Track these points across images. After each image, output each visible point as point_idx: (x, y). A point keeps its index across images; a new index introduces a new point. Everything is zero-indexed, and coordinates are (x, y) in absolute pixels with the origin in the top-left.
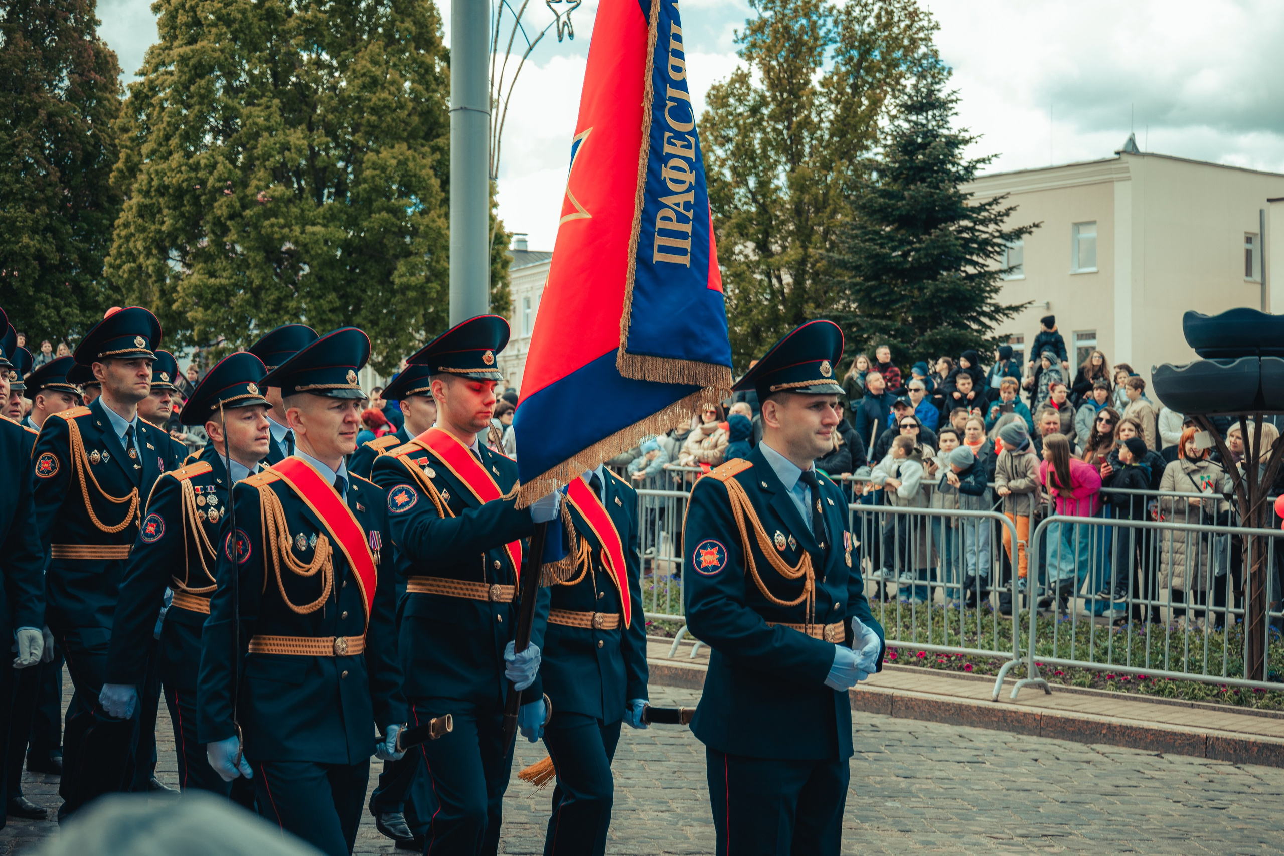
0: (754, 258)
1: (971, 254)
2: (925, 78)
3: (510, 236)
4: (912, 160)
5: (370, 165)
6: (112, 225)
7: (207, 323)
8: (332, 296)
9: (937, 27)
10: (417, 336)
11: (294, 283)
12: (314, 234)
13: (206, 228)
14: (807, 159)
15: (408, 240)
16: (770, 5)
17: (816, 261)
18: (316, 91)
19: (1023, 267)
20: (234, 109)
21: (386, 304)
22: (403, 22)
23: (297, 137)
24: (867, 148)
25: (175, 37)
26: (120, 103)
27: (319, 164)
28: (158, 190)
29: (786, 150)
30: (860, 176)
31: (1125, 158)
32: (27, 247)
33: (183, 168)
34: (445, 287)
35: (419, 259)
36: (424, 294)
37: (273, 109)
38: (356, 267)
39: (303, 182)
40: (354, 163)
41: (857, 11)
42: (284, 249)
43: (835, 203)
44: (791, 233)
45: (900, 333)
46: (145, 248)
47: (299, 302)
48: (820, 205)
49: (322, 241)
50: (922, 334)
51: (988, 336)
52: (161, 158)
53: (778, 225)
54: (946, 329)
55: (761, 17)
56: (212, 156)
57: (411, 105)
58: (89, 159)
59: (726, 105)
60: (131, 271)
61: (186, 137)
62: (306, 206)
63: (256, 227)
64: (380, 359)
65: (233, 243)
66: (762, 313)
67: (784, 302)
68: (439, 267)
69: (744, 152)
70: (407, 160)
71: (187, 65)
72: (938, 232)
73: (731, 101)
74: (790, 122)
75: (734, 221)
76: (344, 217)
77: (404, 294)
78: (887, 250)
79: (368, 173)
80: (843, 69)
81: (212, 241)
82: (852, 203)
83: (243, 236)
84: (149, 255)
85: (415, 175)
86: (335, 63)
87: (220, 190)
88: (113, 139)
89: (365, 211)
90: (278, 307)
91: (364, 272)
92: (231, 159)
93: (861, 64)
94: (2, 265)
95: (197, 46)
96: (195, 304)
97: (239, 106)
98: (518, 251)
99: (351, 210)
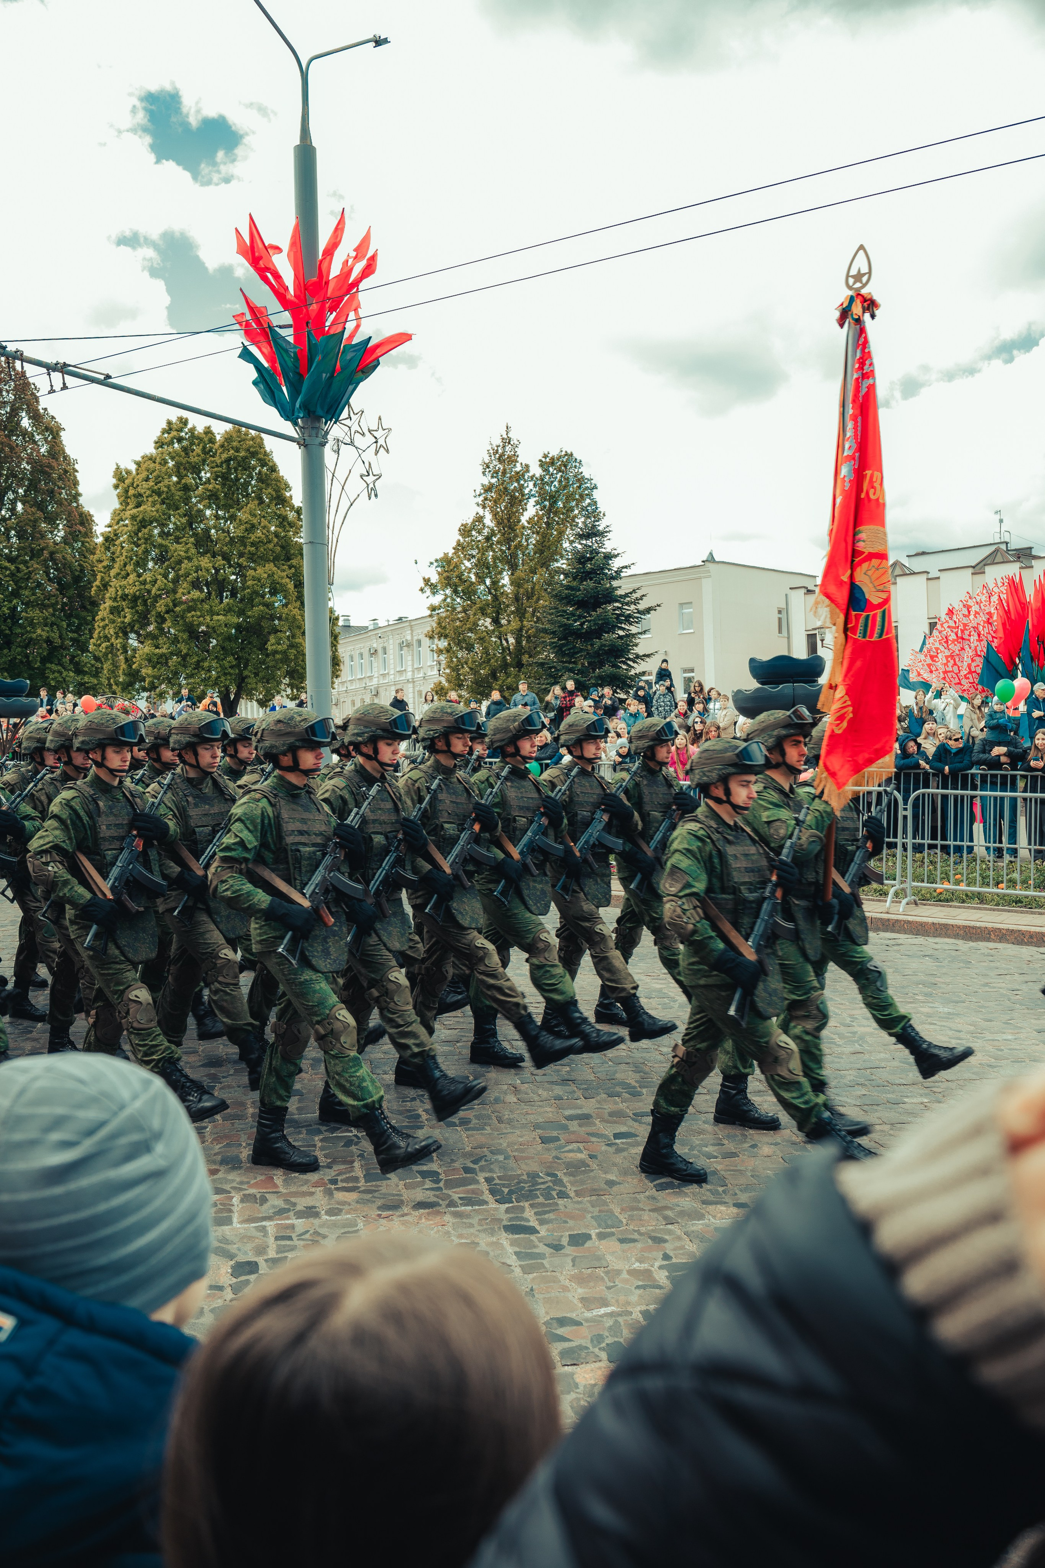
0: (491, 628)
1: (622, 623)
2: (590, 518)
3: (339, 618)
4: (584, 567)
5: (251, 577)
6: (91, 619)
7: (155, 677)
8: (231, 659)
9: (595, 487)
10: (284, 681)
11: (208, 651)
12: (218, 620)
13: (152, 619)
14: (521, 567)
15: (276, 622)
16: (495, 475)
17: (529, 629)
18: (216, 534)
19: (652, 631)
20: (166, 546)
21: (264, 663)
22: (266, 489)
23: (205, 562)
24: (557, 561)
25: (128, 504)
26: (96, 544)
27: (220, 578)
28: (121, 597)
29: (508, 562)
30: (553, 577)
31: (708, 564)
32: (41, 635)
33: (137, 583)
35: (283, 634)
36: (288, 656)
37: (190, 545)
38: (245, 640)
39: (211, 589)
40: (240, 576)
41: (547, 478)
42: (200, 630)
43: (539, 594)
44: (513, 612)
45: (581, 672)
46: (115, 633)
47: (210, 663)
48: (530, 596)
49: (223, 625)
50: (594, 673)
51: (632, 672)
52: (123, 578)
53: (505, 608)
54: (607, 669)
55: (489, 482)
56: (154, 575)
57: (275, 540)
58: (77, 579)
59: (469, 535)
60: (107, 648)
61: (137, 564)
62: (213, 604)
63: (183, 617)
64: (261, 697)
65: (169, 628)
66: (496, 661)
67: (510, 654)
68: (296, 639)
69: (482, 565)
70: (274, 573)
71: (136, 520)
72: (601, 610)
73: (474, 533)
74: (510, 546)
75: (477, 605)
76: (236, 610)
77: (274, 656)
78: (571, 622)
79: (249, 583)
80: (540, 513)
81: (157, 627)
82: (549, 593)
83: (174, 625)
84: (117, 637)
85: (279, 583)
87: (160, 596)
88: (92, 567)
89: (250, 606)
90: (198, 666)
91: (250, 643)
92: (165, 576)
93: (551, 510)
94: (26, 646)
95: (141, 508)
96: (147, 665)
97: (169, 544)
98: (345, 626)
99: (241, 605)
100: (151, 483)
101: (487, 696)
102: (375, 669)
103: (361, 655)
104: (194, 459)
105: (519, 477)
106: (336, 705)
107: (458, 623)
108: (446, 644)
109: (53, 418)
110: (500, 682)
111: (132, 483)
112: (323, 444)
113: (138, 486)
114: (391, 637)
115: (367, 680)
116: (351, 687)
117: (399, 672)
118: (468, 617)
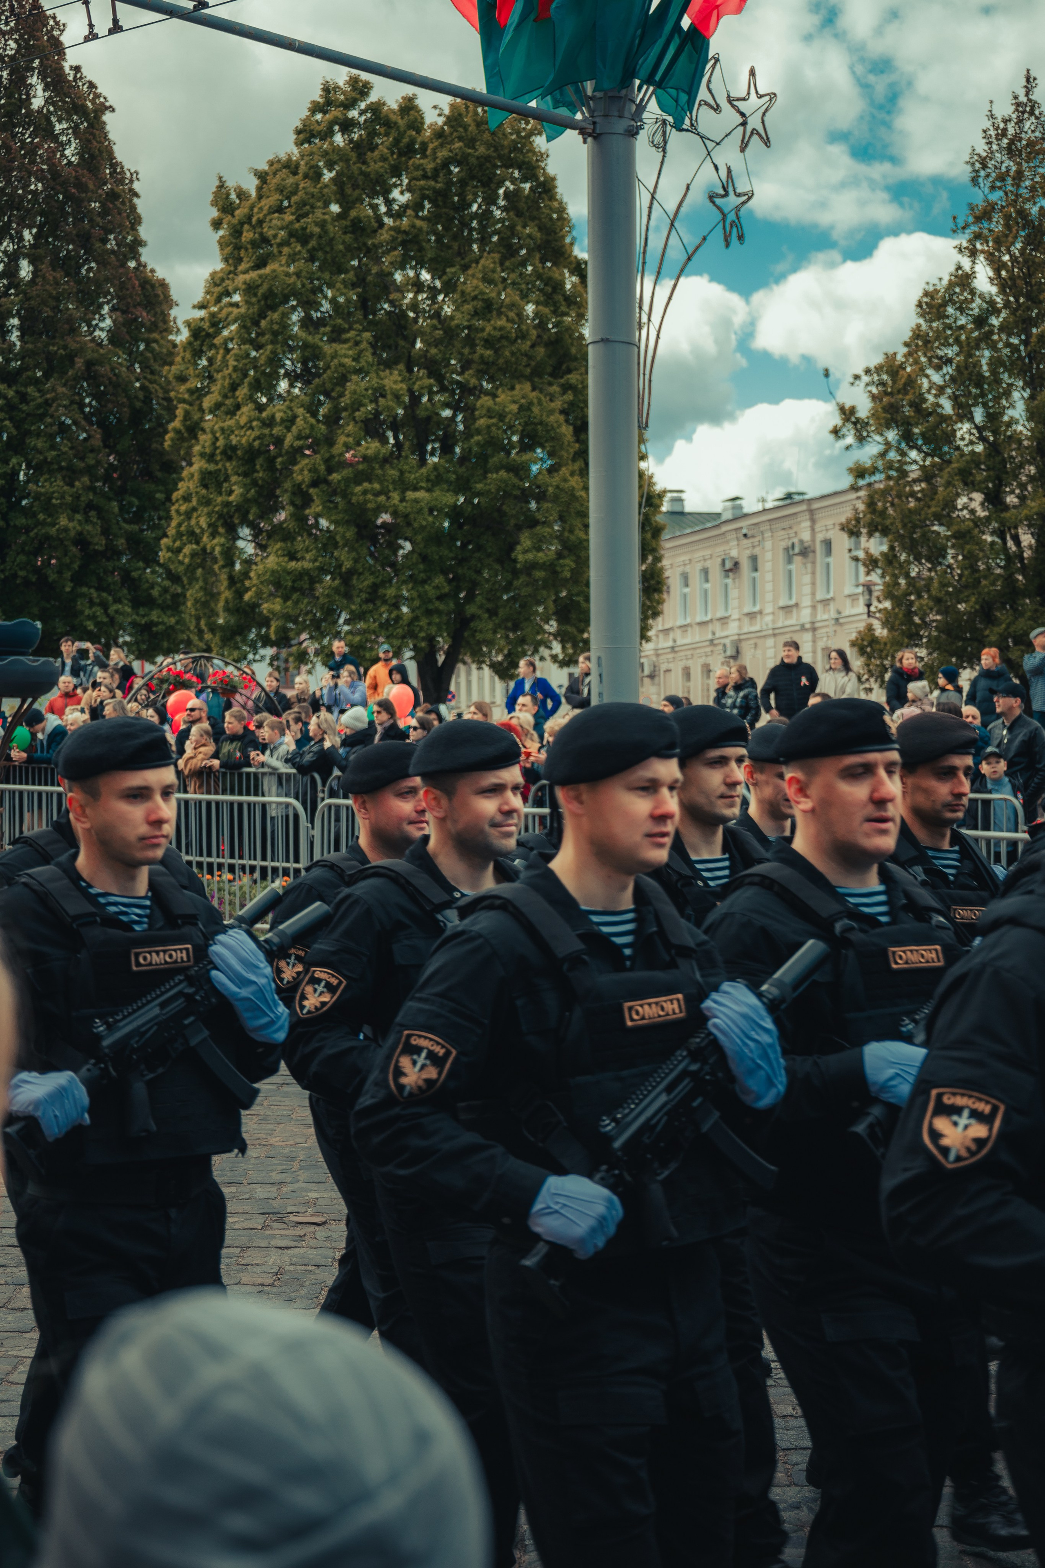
0: (981, 513)
3: (661, 495)
5: (484, 412)
6: (169, 499)
7: (288, 618)
8: (439, 580)
10: (546, 627)
11: (393, 565)
12: (416, 501)
13: (284, 499)
15: (533, 505)
16: (998, 184)
18: (416, 320)
20: (315, 347)
21: (506, 590)
22: (524, 227)
23: (393, 380)
25: (240, 260)
26: (175, 346)
27: (421, 413)
28: (224, 453)
29: (1024, 370)
32: (66, 530)
33: (255, 423)
34: (583, 563)
35: (548, 530)
36: (555, 573)
37: (364, 345)
38: (469, 543)
39: (401, 437)
40: (461, 410)
42: (379, 521)
44: (1032, 479)
46: (210, 525)
47: (399, 589)
49: (426, 510)
52: (227, 413)
53: (1013, 470)
55: (987, 200)
56: (290, 408)
57: (534, 333)
58: (137, 417)
59: (940, 316)
60: (193, 555)
61: (257, 386)
62: (406, 467)
63: (345, 495)
64: (500, 658)
65: (317, 516)
66: (993, 584)
67: (1023, 570)
68: (572, 538)
69: (967, 378)
70: (531, 403)
71: (255, 295)
73: (950, 310)
74: (1029, 335)
75: (954, 465)
76: (453, 477)
77: (529, 575)
79: (482, 422)
81: (292, 515)
83: (329, 510)
84: (213, 535)
85: (541, 423)
86: (438, 284)
87: (299, 450)
88: (167, 391)
89: (480, 472)
90: (374, 595)
91: (479, 548)
92: (312, 410)
94: (37, 552)
95: (267, 270)
96: (271, 595)
97: (321, 344)
98: (672, 513)
99: (461, 470)
100: (288, 217)
101: (973, 659)
102: (733, 603)
103: (705, 572)
104: (375, 167)
106: (652, 676)
107: (912, 504)
108: (885, 548)
109: (92, 85)
110: (998, 629)
111: (250, 217)
112: (633, 133)
113: (260, 222)
114: (768, 535)
115: (717, 626)
116: (683, 640)
117: (783, 608)
118: (934, 490)
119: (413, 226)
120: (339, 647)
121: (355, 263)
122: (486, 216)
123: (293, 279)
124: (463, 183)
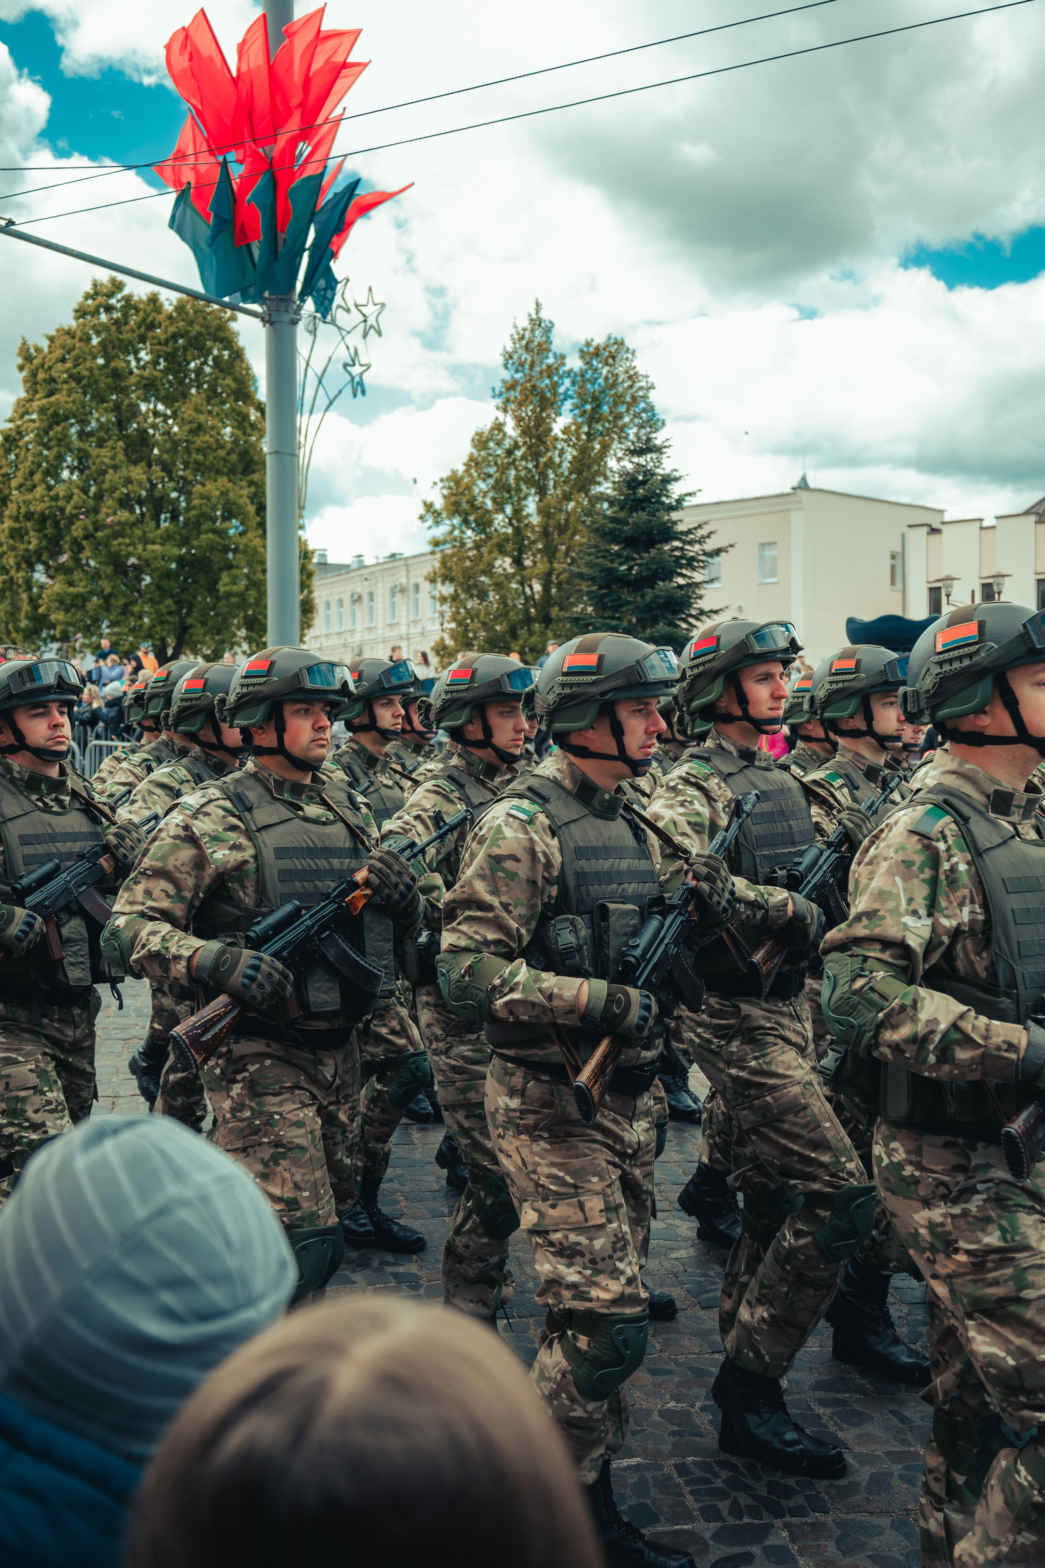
0: (511, 570)
1: (681, 568)
2: (643, 427)
3: (313, 552)
4: (635, 494)
5: (198, 495)
7: (68, 624)
8: (169, 602)
9: (652, 387)
10: (239, 633)
11: (138, 591)
12: (153, 551)
13: (66, 547)
14: (552, 491)
15: (230, 555)
16: (520, 369)
17: (560, 574)
18: (154, 435)
19: (722, 579)
20: (85, 451)
21: (214, 608)
22: (224, 379)
23: (137, 473)
24: (599, 483)
25: (36, 392)
27: (157, 494)
28: (25, 516)
29: (535, 484)
30: (593, 506)
31: (799, 492)
33: (46, 498)
34: (262, 594)
35: (240, 572)
36: (244, 599)
37: (118, 450)
38: (189, 577)
39: (144, 509)
40: (185, 494)
41: (589, 374)
42: (129, 563)
43: (575, 527)
44: (539, 551)
46: (16, 563)
47: (142, 607)
48: (562, 529)
49: (160, 557)
50: (644, 632)
52: (28, 490)
53: (529, 544)
55: (512, 377)
56: (69, 488)
57: (230, 446)
59: (486, 448)
61: (47, 473)
62: (147, 529)
63: (106, 545)
64: (209, 652)
65: (87, 559)
66: (517, 614)
67: (535, 606)
68: (255, 578)
69: (501, 487)
70: (228, 491)
71: (46, 414)
72: (655, 551)
73: (491, 444)
74: (538, 462)
75: (494, 540)
76: (178, 537)
77: (227, 599)
78: (615, 565)
79: (196, 502)
80: (580, 420)
81: (71, 557)
82: (589, 527)
83: (96, 555)
84: (18, 570)
85: (235, 503)
86: (169, 412)
87: (76, 516)
89: (195, 533)
90: (125, 610)
91: (195, 582)
92: (85, 490)
93: (593, 418)
95: (54, 399)
96: (57, 608)
97: (90, 449)
98: (320, 564)
99: (184, 532)
102: (358, 621)
103: (341, 601)
104: (128, 336)
105: (550, 371)
107: (468, 563)
108: (451, 590)
110: (520, 642)
111: (43, 365)
112: (295, 322)
113: (50, 368)
114: (380, 579)
115: (348, 635)
116: (326, 643)
117: (390, 625)
118: (481, 556)
119: (151, 374)
120: (105, 643)
121: (114, 397)
122: (199, 371)
123: (70, 405)
124: (185, 348)
